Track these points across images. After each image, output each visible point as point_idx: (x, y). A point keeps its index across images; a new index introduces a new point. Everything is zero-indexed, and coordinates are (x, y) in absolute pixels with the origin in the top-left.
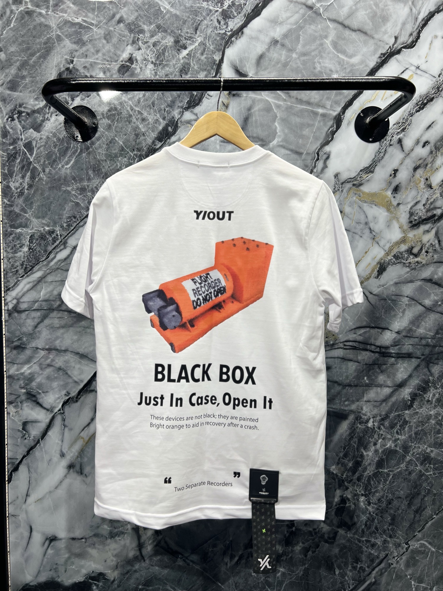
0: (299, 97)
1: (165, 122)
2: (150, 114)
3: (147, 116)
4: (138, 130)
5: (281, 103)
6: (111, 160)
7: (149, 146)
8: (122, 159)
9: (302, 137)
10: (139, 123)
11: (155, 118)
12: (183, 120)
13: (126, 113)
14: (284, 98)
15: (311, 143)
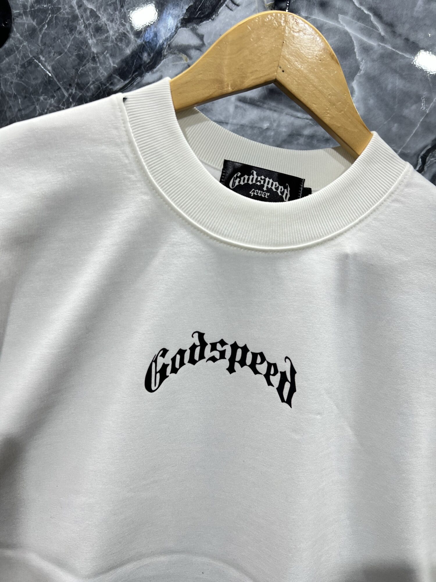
0: (412, 38)
1: (139, 41)
2: (112, 21)
3: (107, 23)
4: (84, 47)
5: (373, 43)
6: (26, 97)
7: (101, 83)
8: (45, 99)
9: (400, 119)
10: (88, 35)
11: (122, 30)
12: (173, 44)
13: (68, 10)
14: (383, 34)
15: (416, 135)
